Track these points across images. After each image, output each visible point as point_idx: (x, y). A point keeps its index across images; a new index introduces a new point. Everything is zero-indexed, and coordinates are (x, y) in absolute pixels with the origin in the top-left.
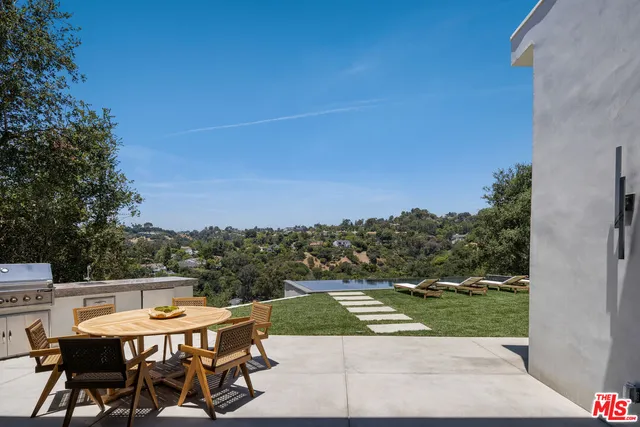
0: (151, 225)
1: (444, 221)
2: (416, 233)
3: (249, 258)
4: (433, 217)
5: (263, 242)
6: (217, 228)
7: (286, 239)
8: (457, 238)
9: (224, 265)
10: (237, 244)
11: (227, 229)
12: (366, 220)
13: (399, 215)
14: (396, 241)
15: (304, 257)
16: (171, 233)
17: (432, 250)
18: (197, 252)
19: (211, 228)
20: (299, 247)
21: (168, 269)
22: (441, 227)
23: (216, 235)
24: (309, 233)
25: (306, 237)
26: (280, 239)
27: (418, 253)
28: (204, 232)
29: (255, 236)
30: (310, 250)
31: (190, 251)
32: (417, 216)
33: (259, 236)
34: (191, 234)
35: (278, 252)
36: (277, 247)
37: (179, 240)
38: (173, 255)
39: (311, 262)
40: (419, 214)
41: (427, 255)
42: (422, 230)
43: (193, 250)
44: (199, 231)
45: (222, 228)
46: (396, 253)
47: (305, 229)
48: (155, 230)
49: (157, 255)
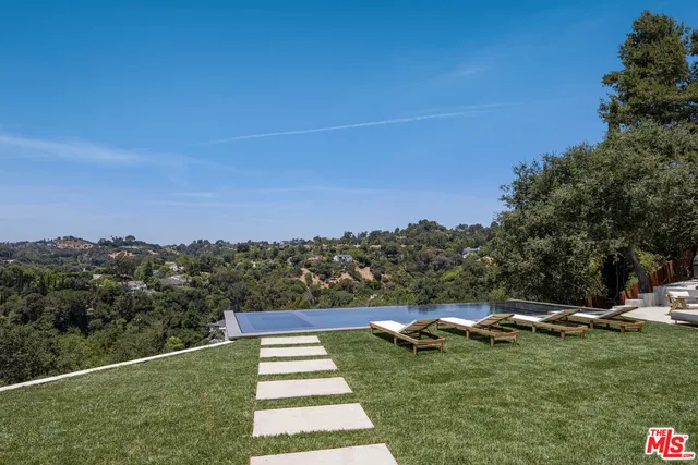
0: (133, 238)
1: (454, 233)
2: (424, 246)
3: (241, 274)
4: (443, 229)
5: (256, 256)
6: (207, 242)
7: (281, 253)
8: (468, 252)
9: (212, 283)
10: (227, 260)
11: (217, 242)
12: (369, 232)
13: (405, 227)
14: (402, 256)
15: (300, 273)
16: (156, 247)
17: (442, 265)
18: (182, 268)
19: (200, 241)
20: (296, 262)
21: (149, 288)
22: (451, 240)
23: (205, 250)
24: (307, 246)
25: (304, 251)
26: (275, 254)
27: (426, 269)
28: (192, 246)
29: (247, 250)
30: (308, 266)
31: (175, 268)
32: (426, 228)
33: (252, 250)
34: (178, 249)
35: (273, 267)
36: (272, 262)
37: (164, 254)
38: (155, 272)
39: (309, 279)
40: (427, 226)
41: (436, 270)
42: (431, 243)
43: (178, 266)
44: (187, 244)
45: (213, 242)
46: (402, 269)
47: (304, 242)
48: (138, 243)
49: (136, 271)
